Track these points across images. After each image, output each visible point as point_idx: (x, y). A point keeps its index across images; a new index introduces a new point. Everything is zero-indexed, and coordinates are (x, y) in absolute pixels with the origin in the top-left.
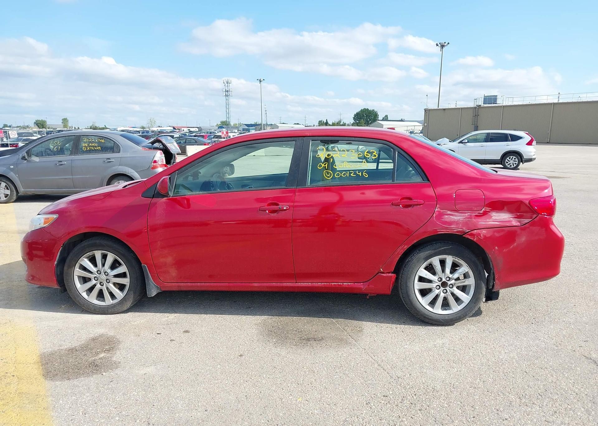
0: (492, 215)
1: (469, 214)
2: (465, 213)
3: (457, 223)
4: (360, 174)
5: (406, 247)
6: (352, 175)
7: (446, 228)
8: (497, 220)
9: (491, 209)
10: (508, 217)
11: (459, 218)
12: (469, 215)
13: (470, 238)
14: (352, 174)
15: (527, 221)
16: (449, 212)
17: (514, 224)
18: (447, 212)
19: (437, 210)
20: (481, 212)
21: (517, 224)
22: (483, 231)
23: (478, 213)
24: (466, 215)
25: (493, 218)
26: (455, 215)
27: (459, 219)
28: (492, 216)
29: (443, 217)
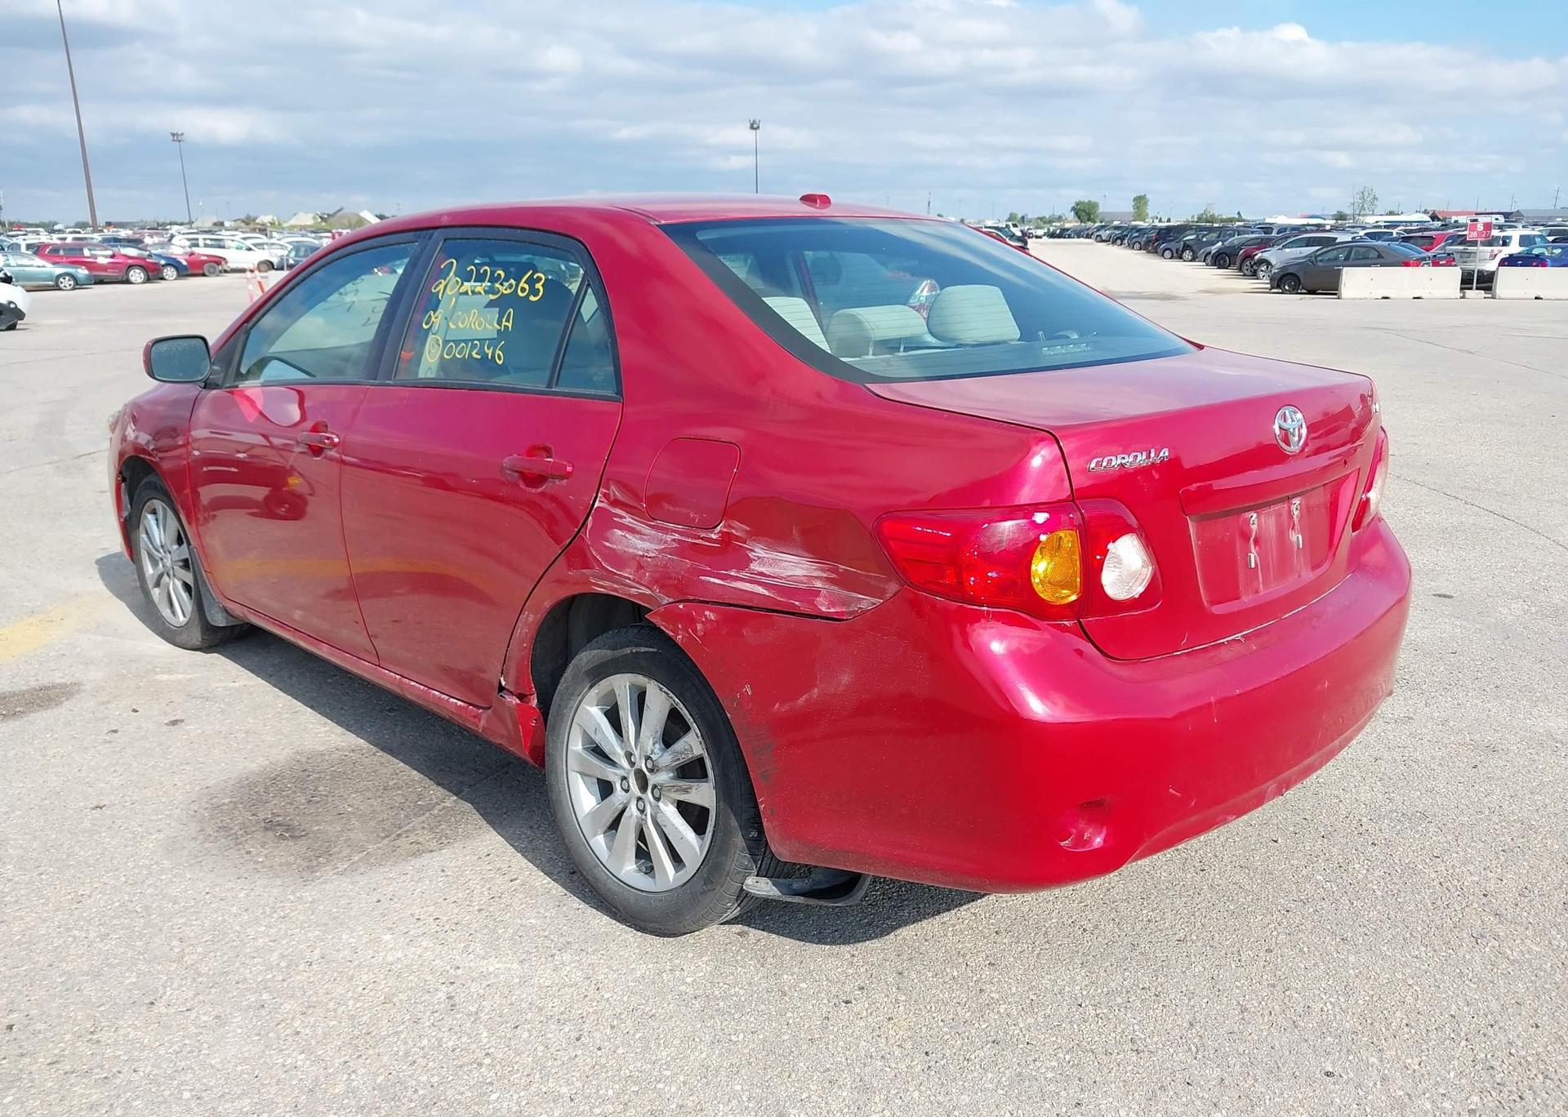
0: (751, 555)
1: (677, 536)
2: (666, 531)
3: (639, 563)
4: (490, 353)
5: (531, 619)
6: (474, 354)
7: (610, 577)
8: (764, 580)
9: (748, 529)
10: (805, 573)
11: (647, 545)
12: (674, 540)
13: (664, 629)
14: (475, 351)
15: (867, 602)
16: (628, 520)
17: (824, 609)
18: (622, 517)
19: (602, 505)
20: (713, 536)
21: (832, 610)
22: (707, 613)
23: (702, 539)
24: (669, 538)
25: (755, 566)
26: (639, 533)
27: (648, 551)
28: (751, 560)
29: (608, 534)
